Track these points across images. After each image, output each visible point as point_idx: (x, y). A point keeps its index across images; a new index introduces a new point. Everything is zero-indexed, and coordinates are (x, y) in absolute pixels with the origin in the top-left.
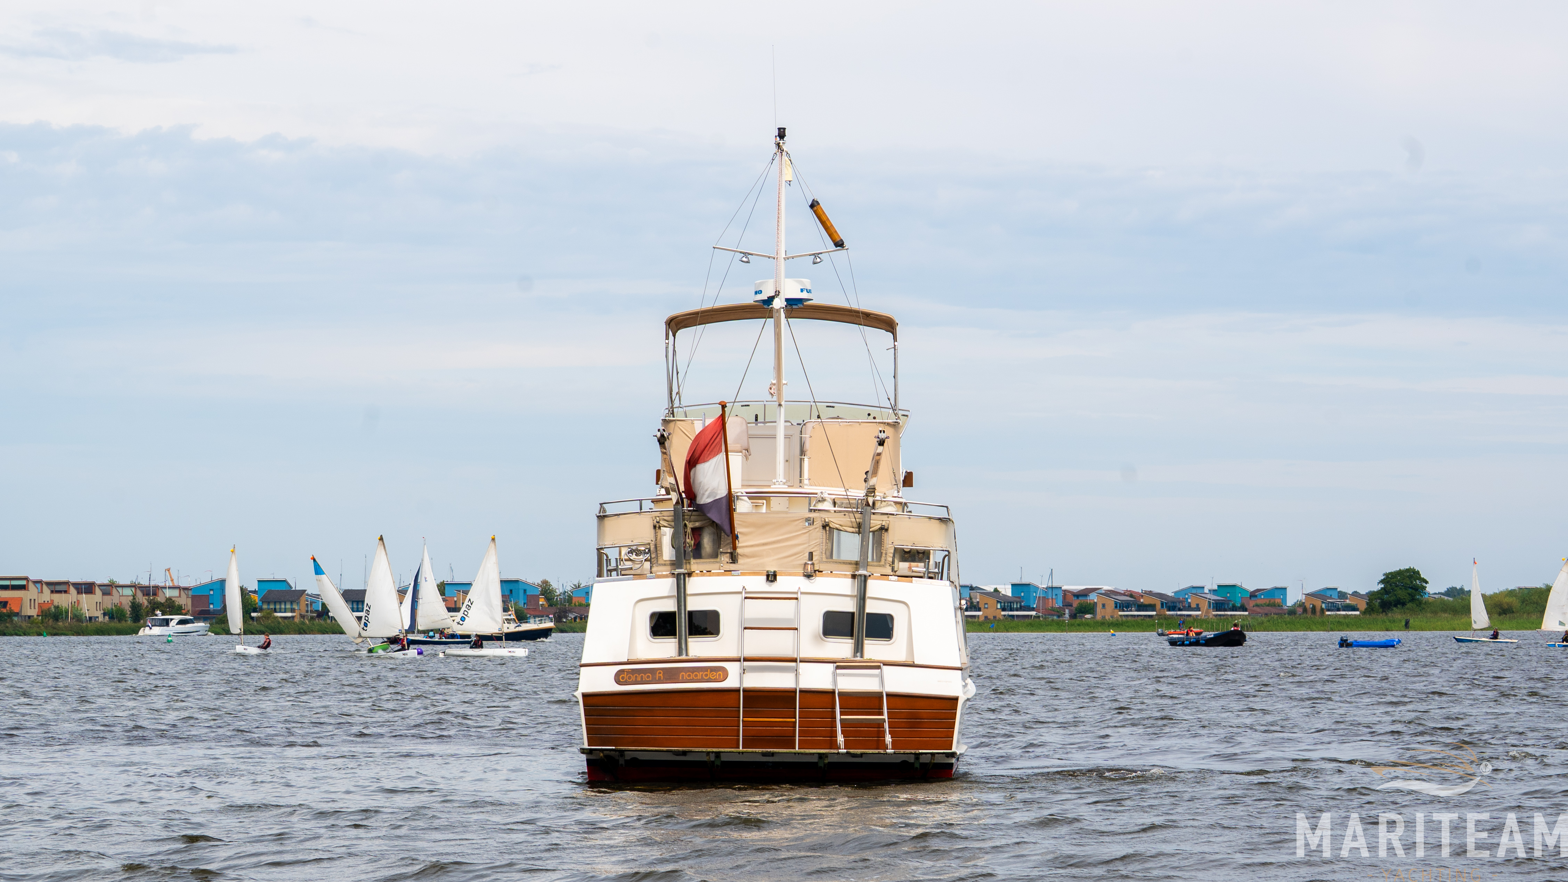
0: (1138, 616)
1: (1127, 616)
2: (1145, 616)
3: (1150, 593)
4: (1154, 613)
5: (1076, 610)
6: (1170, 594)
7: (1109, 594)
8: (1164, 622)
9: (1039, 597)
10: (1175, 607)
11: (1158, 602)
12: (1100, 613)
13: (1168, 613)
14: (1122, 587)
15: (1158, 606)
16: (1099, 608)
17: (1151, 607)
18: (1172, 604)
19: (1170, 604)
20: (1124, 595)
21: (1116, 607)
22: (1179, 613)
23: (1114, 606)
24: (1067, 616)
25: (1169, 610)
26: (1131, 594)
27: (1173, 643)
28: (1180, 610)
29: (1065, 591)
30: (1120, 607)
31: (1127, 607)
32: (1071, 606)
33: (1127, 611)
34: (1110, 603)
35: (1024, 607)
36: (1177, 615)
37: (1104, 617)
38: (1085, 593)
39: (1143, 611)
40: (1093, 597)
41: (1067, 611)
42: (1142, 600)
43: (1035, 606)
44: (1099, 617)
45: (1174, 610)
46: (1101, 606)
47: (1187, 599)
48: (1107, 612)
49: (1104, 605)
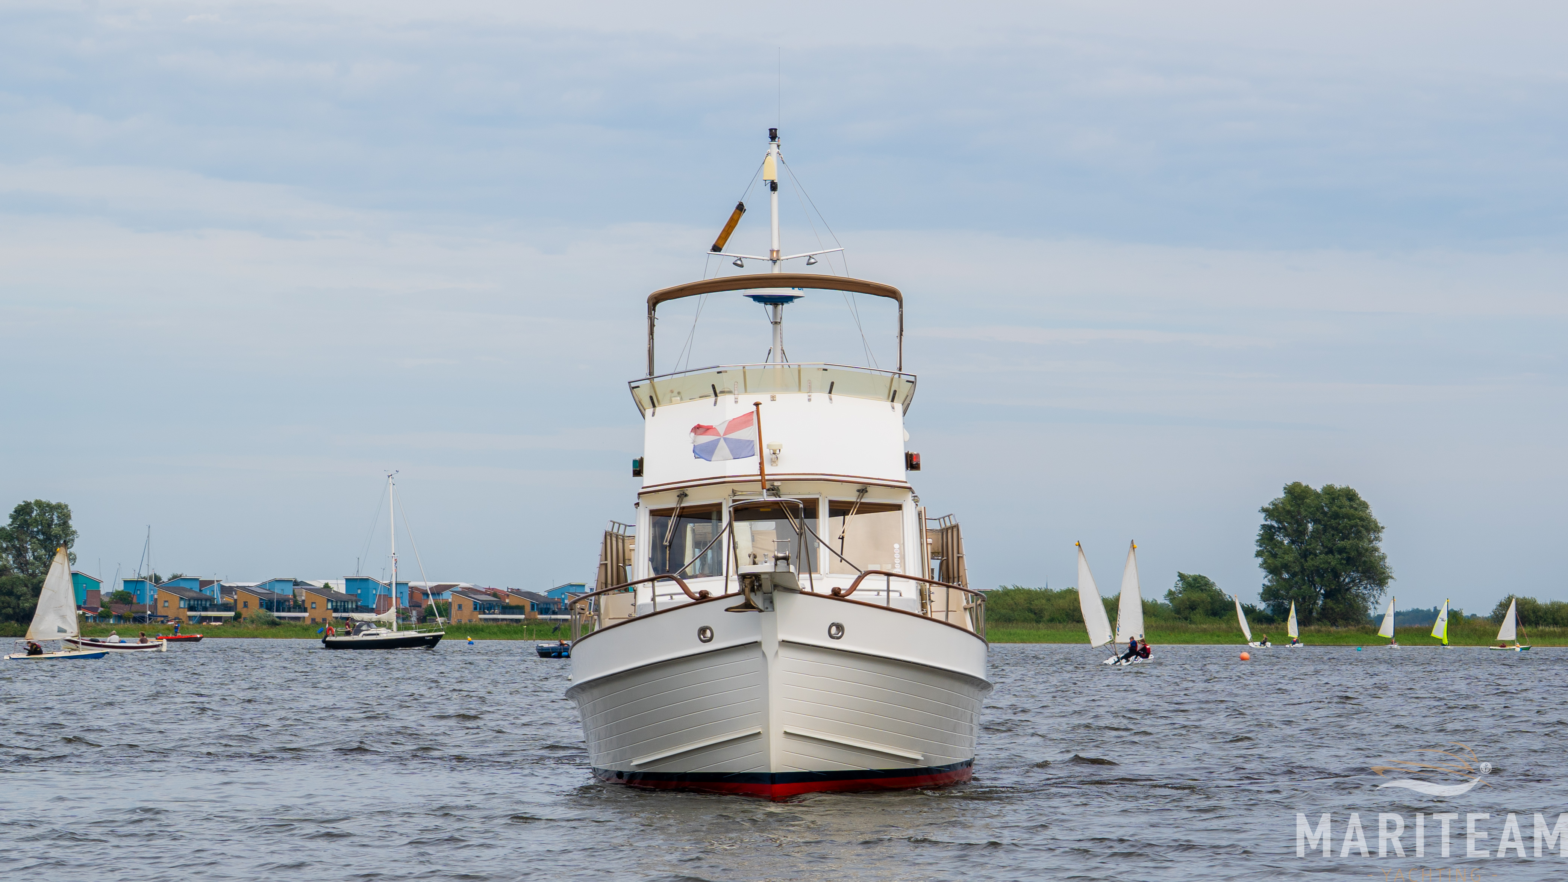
0: (503, 620)
1: (486, 620)
2: (512, 620)
3: (518, 592)
4: (522, 617)
5: (426, 612)
6: (543, 594)
7: (467, 592)
8: (535, 627)
9: (380, 595)
10: (549, 609)
11: (527, 603)
12: (455, 616)
13: (540, 617)
14: (483, 584)
15: (528, 608)
16: (454, 610)
17: (519, 609)
18: (544, 606)
19: (542, 606)
20: (485, 593)
21: (475, 609)
22: (553, 617)
23: (472, 607)
24: (414, 619)
25: (541, 614)
26: (495, 593)
27: (544, 653)
28: (554, 613)
29: (412, 588)
30: (480, 609)
31: (489, 609)
32: (420, 606)
33: (489, 614)
34: (468, 604)
35: (361, 607)
36: (551, 619)
37: (460, 621)
38: (437, 591)
39: (509, 614)
40: (447, 596)
41: (414, 613)
42: (507, 601)
43: (374, 606)
44: (453, 622)
45: (546, 613)
46: (457, 607)
47: (564, 599)
48: (465, 614)
49: (460, 607)
